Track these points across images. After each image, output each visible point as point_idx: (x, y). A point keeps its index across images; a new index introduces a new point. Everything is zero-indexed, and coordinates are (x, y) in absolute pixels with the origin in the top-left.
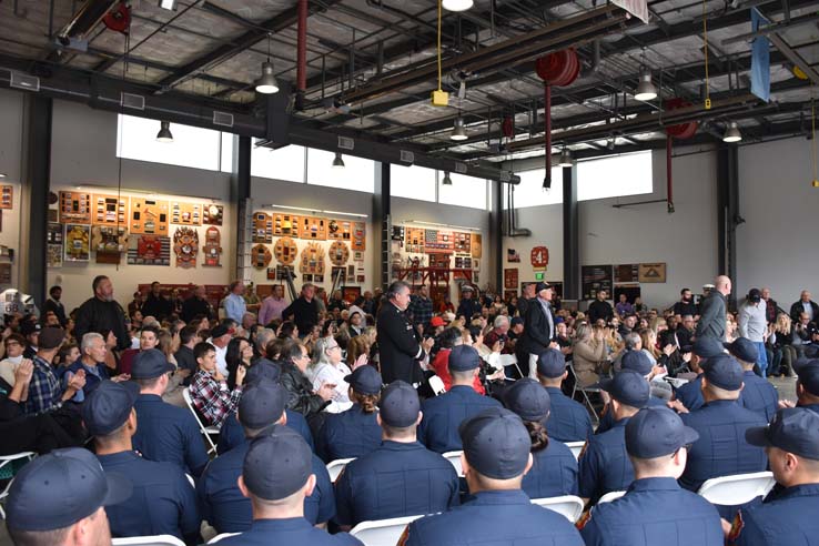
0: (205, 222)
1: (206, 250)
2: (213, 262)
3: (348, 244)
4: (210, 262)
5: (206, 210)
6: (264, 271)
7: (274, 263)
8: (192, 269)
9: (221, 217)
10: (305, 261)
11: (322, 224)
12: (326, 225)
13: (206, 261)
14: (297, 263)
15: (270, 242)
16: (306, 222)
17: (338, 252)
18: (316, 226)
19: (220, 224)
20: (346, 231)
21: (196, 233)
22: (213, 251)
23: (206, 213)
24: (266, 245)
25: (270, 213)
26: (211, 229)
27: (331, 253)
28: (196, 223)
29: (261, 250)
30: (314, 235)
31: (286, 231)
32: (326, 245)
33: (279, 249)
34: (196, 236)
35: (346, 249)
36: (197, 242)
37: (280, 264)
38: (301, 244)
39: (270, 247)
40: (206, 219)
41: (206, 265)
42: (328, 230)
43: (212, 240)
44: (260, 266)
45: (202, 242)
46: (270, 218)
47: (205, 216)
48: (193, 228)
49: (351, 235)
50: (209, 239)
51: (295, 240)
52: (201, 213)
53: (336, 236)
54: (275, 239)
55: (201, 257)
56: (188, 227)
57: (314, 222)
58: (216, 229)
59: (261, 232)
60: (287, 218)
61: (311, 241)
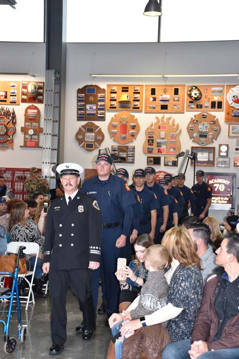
0: (23, 101)
1: (24, 130)
2: (32, 144)
3: (220, 115)
4: (28, 144)
5: (25, 87)
6: (95, 153)
7: (108, 144)
8: (9, 151)
9: (41, 94)
10: (150, 141)
11: (176, 92)
12: (183, 94)
13: (25, 142)
14: (139, 143)
15: (103, 119)
16: (153, 91)
17: (203, 127)
18: (167, 96)
19: (41, 102)
20: (216, 99)
21: (14, 113)
22: (31, 132)
23: (25, 91)
24: (97, 123)
25: (103, 86)
26: (29, 108)
27: (190, 131)
28: (13, 103)
29: (90, 129)
30: (164, 107)
31: (124, 105)
32: (184, 119)
33: (115, 127)
34: (14, 117)
35: (215, 122)
36: (14, 123)
37: (116, 145)
38: (145, 120)
39: (103, 126)
40: (25, 97)
41: (25, 146)
42: (186, 99)
43: (30, 119)
44: (89, 147)
45: (21, 122)
46: (104, 90)
47: (23, 94)
48: (11, 108)
49: (224, 105)
50: (28, 119)
51: (137, 115)
52: (19, 91)
53: (199, 107)
54: (110, 115)
55: (19, 138)
56: (5, 107)
57: (165, 92)
58: (36, 108)
59: (90, 108)
60: (125, 89)
61: (160, 116)
